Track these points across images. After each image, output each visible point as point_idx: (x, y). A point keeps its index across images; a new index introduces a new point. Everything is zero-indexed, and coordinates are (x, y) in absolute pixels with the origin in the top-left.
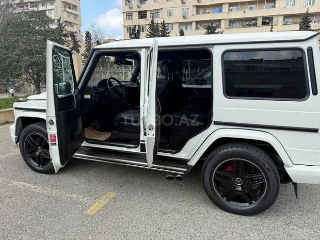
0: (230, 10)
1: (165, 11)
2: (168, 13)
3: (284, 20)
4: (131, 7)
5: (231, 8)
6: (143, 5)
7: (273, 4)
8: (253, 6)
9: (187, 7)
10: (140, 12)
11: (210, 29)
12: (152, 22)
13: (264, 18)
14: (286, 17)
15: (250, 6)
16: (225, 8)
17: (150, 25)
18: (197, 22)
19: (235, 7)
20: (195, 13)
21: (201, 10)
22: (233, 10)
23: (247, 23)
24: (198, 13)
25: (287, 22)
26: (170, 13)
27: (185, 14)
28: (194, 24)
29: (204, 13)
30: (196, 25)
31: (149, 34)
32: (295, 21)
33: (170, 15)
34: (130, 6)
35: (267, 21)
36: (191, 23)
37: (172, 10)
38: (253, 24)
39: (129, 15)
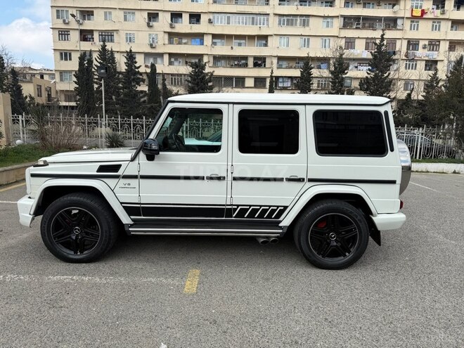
0: (214, 44)
1: (123, 35)
2: (127, 38)
3: (278, 63)
4: (67, 21)
5: (214, 41)
6: (86, 21)
7: (264, 42)
8: (242, 41)
9: (155, 33)
10: (82, 32)
11: (197, 67)
12: (104, 47)
13: (256, 58)
14: (280, 59)
15: (238, 41)
16: (208, 40)
17: (99, 51)
18: (171, 55)
19: (219, 40)
20: (167, 42)
21: (175, 39)
22: (218, 44)
23: (236, 63)
24: (171, 42)
25: (282, 65)
26: (130, 38)
27: (153, 41)
28: (166, 57)
29: (180, 43)
30: (170, 59)
31: (99, 65)
32: (290, 65)
33: (130, 41)
34: (64, 21)
35: (260, 62)
36: (161, 55)
37: (134, 34)
38: (243, 64)
39: (63, 34)
